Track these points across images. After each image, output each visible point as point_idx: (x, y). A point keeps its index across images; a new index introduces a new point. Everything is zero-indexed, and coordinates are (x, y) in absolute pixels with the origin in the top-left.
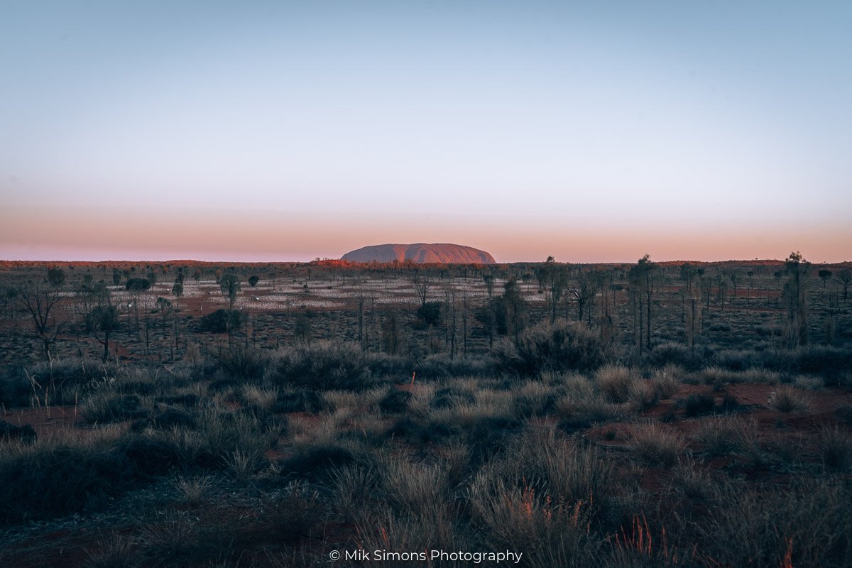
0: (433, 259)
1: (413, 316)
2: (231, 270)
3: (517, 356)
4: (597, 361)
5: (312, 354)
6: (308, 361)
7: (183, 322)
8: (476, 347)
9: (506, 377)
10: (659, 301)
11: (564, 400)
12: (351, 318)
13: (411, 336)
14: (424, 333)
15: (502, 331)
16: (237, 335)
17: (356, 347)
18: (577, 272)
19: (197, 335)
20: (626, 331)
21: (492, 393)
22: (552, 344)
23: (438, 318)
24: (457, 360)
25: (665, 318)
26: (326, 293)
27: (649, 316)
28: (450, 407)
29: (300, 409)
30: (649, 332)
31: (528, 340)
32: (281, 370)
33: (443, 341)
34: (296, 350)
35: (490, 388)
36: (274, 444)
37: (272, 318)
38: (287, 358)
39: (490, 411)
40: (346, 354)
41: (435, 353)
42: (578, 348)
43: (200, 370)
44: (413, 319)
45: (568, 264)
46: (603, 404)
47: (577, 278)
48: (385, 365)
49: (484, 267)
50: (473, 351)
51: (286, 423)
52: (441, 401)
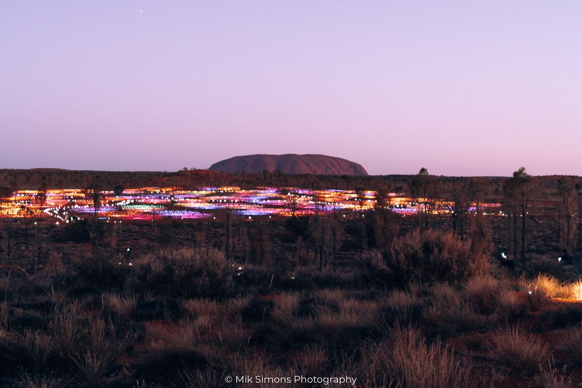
0: (304, 170)
1: (282, 228)
2: (96, 179)
3: (385, 267)
4: (466, 273)
5: (174, 262)
6: (169, 269)
7: (45, 231)
8: (346, 260)
9: (373, 289)
10: (535, 216)
11: (430, 310)
12: (218, 229)
13: (279, 248)
14: (293, 246)
15: (372, 244)
16: (100, 245)
17: (220, 256)
18: (451, 185)
19: (60, 245)
20: (500, 246)
21: (357, 303)
22: (421, 255)
23: (307, 230)
24: (326, 271)
25: (541, 234)
26: (193, 204)
27: (523, 231)
28: (313, 316)
29: (159, 317)
30: (523, 246)
31: (396, 251)
32: (143, 278)
33: (312, 254)
34: (158, 258)
35: (356, 298)
36: (129, 350)
37: (137, 229)
38: (149, 265)
39: (353, 320)
40: (209, 262)
41: (304, 265)
42: (448, 259)
43: (62, 280)
44: (282, 231)
45: (442, 176)
46: (468, 313)
47: (451, 192)
48: (250, 276)
49: (356, 178)
50: (342, 264)
51: (143, 328)
52: (304, 310)
